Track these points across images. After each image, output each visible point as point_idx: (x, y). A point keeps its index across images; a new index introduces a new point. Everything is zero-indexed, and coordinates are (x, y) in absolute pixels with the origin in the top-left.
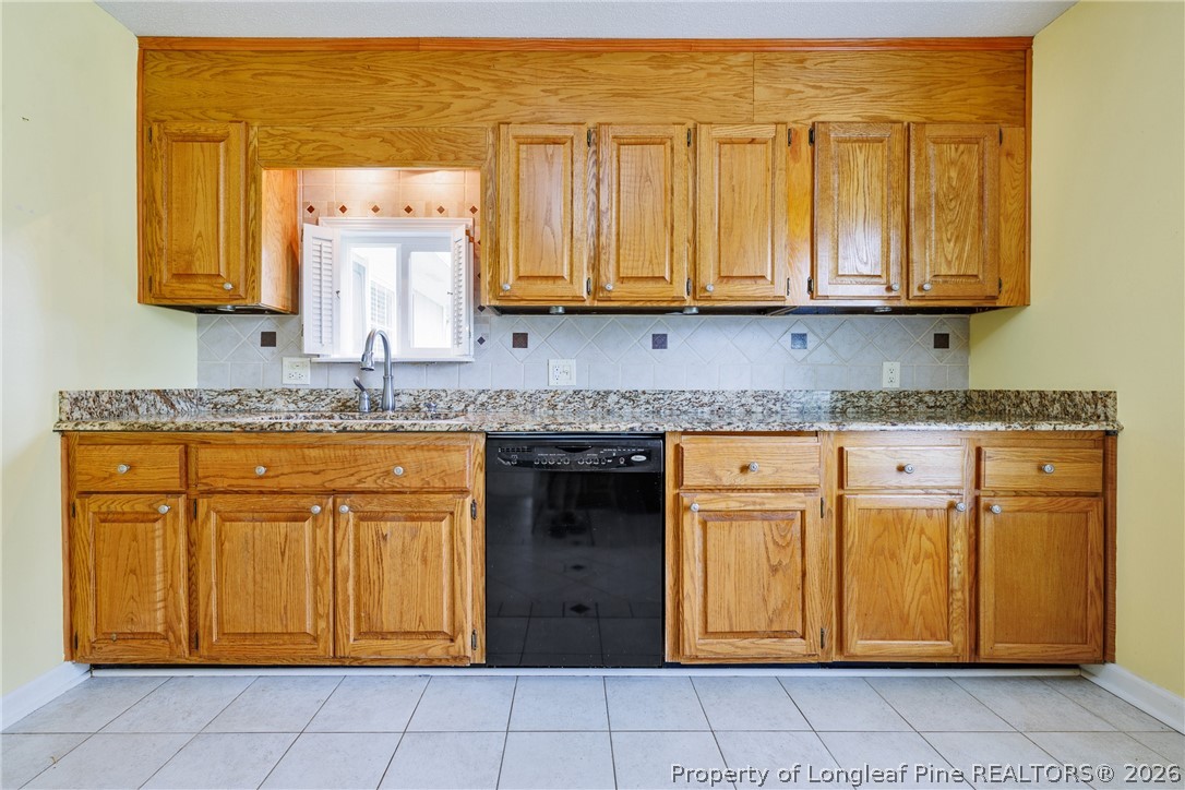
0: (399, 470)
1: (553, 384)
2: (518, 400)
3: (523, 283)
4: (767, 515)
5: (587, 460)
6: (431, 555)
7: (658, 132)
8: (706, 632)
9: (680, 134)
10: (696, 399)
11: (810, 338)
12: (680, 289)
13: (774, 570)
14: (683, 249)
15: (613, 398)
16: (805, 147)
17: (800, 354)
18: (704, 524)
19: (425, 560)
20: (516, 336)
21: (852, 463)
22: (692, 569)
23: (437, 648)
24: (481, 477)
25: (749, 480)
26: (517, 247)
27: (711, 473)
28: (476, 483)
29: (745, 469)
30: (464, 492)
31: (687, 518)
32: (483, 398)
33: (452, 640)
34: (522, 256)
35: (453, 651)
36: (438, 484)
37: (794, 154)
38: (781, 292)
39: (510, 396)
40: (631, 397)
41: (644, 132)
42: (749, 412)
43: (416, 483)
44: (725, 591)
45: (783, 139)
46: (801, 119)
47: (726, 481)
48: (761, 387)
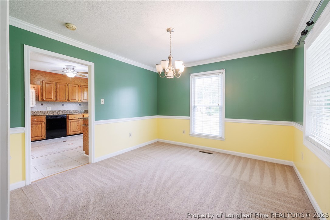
0: (35, 120)
1: (47, 110)
2: (42, 112)
3: (46, 99)
4: (77, 121)
5: (58, 117)
6: (39, 128)
7: (64, 84)
8: (71, 132)
9: (67, 85)
10: (67, 111)
11: (81, 105)
12: (67, 100)
13: (77, 126)
14: (67, 96)
15: (56, 112)
16: (80, 87)
17: (80, 106)
18: (71, 122)
19: (38, 129)
20: (41, 104)
21: (84, 116)
22: (69, 126)
23: (40, 138)
24: (45, 120)
25: (75, 118)
26: (46, 95)
27: (72, 118)
28: (45, 121)
29: (75, 117)
30: (43, 121)
31: (69, 122)
32: (36, 112)
33: (42, 136)
34: (46, 96)
35: (42, 138)
36: (40, 121)
37: (79, 88)
38: (78, 101)
39: (41, 111)
40: (59, 111)
41: (62, 84)
42: (74, 112)
43: (37, 121)
44: (73, 128)
45: (78, 86)
46: (80, 84)
47: (73, 118)
48: (76, 110)
